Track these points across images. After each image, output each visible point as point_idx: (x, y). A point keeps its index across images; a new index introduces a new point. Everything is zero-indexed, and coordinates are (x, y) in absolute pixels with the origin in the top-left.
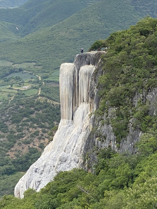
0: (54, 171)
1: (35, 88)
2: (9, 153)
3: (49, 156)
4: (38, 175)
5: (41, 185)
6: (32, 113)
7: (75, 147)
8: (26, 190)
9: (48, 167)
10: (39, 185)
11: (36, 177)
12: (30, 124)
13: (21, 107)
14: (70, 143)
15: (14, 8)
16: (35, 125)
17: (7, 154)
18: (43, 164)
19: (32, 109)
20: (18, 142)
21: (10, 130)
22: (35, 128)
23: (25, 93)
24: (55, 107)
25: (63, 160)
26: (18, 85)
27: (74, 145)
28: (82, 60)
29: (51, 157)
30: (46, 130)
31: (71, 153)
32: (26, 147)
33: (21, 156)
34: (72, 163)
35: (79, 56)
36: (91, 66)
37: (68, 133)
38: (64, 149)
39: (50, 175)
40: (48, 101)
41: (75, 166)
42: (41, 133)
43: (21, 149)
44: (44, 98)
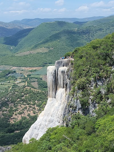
0: (45, 128)
1: (24, 82)
2: (10, 120)
3: (43, 119)
4: (36, 130)
5: (38, 136)
6: (23, 96)
7: (57, 113)
8: (29, 139)
9: (42, 126)
10: (37, 136)
11: (36, 131)
12: (21, 103)
13: (16, 93)
14: (54, 112)
15: (9, 36)
16: (25, 103)
17: (9, 120)
18: (39, 124)
19: (23, 94)
20: (15, 113)
21: (10, 106)
22: (25, 105)
23: (18, 85)
24: (36, 92)
25: (51, 121)
26: (14, 80)
27: (56, 113)
28: (59, 64)
29: (44, 120)
30: (31, 106)
31: (55, 117)
32: (20, 116)
33: (17, 121)
34: (56, 123)
35: (58, 62)
36: (65, 67)
37: (53, 106)
38: (51, 115)
39: (43, 130)
40: (32, 89)
41: (57, 124)
42: (28, 107)
43: (17, 118)
44: (29, 88)
